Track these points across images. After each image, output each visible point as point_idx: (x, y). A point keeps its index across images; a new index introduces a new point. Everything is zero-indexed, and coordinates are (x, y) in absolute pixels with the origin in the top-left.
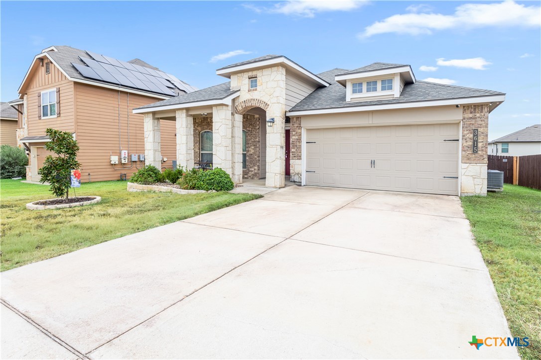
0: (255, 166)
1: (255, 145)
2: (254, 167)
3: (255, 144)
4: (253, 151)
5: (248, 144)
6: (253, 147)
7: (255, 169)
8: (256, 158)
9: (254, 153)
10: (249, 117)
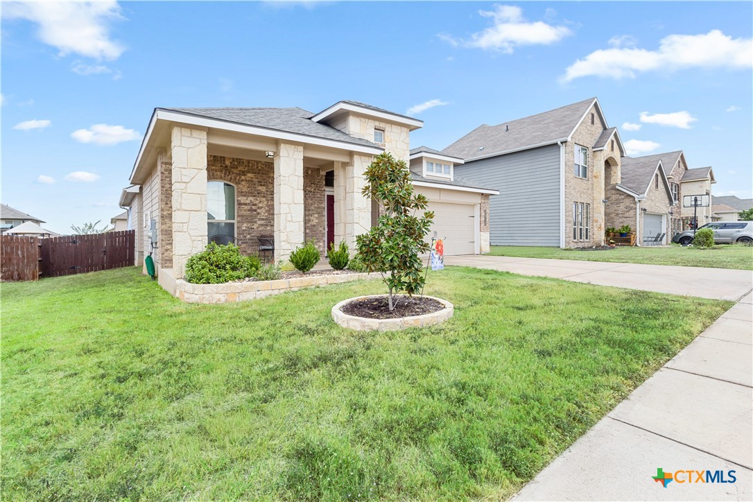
0: (319, 242)
1: (319, 213)
2: (318, 244)
3: (319, 210)
4: (317, 221)
5: (309, 210)
6: (316, 216)
7: (319, 246)
8: (321, 231)
9: (318, 224)
10: (310, 172)
